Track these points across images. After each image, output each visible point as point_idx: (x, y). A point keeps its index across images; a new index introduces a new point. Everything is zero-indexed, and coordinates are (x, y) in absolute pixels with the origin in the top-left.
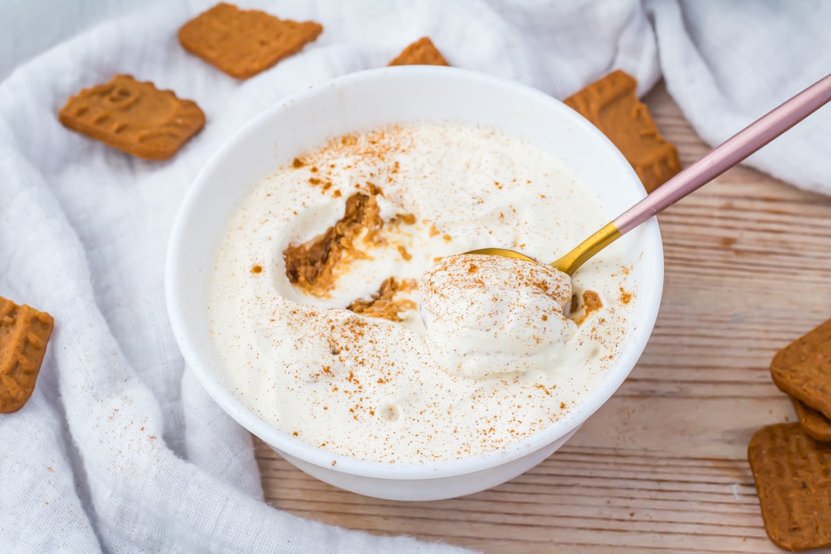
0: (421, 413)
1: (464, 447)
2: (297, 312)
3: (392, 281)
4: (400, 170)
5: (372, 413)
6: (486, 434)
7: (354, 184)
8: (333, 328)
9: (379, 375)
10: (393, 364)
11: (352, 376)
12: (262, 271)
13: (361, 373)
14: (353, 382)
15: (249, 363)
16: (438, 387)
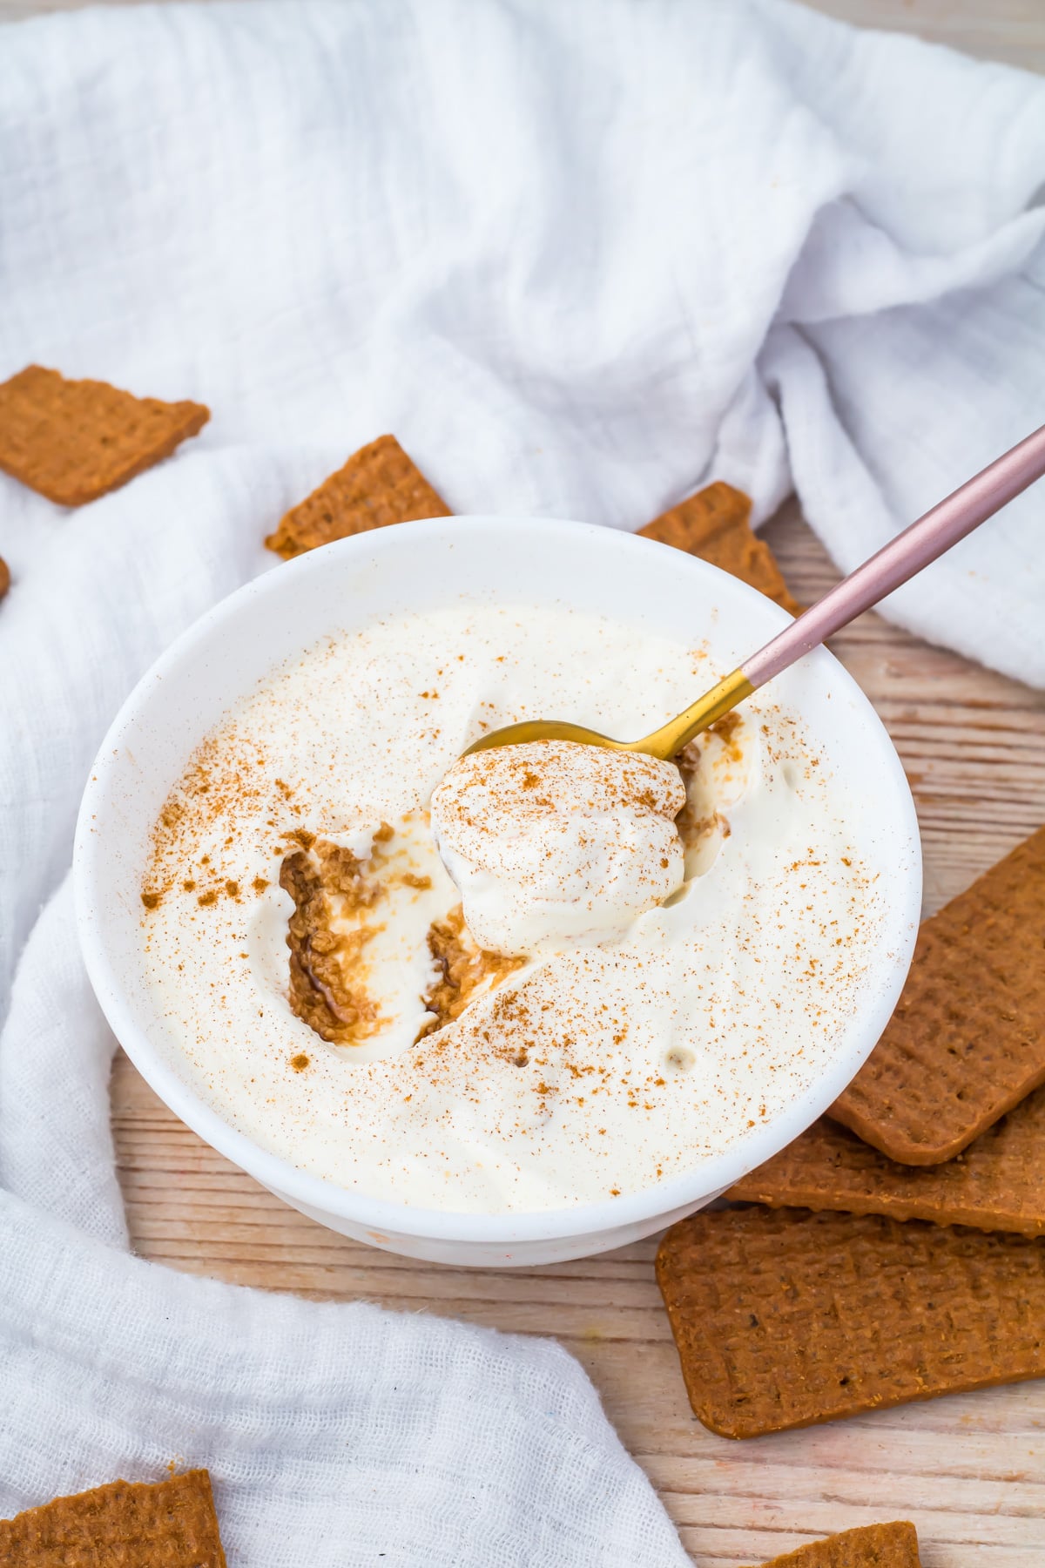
0: (712, 1026)
1: (813, 1012)
2: (421, 1060)
3: (435, 928)
4: (291, 789)
5: (660, 1082)
6: (813, 975)
7: (271, 854)
8: (486, 1036)
9: (608, 1036)
10: (605, 1008)
11: (574, 1069)
12: (310, 1058)
13: (582, 1053)
14: (585, 1074)
15: (447, 1174)
16: (690, 977)
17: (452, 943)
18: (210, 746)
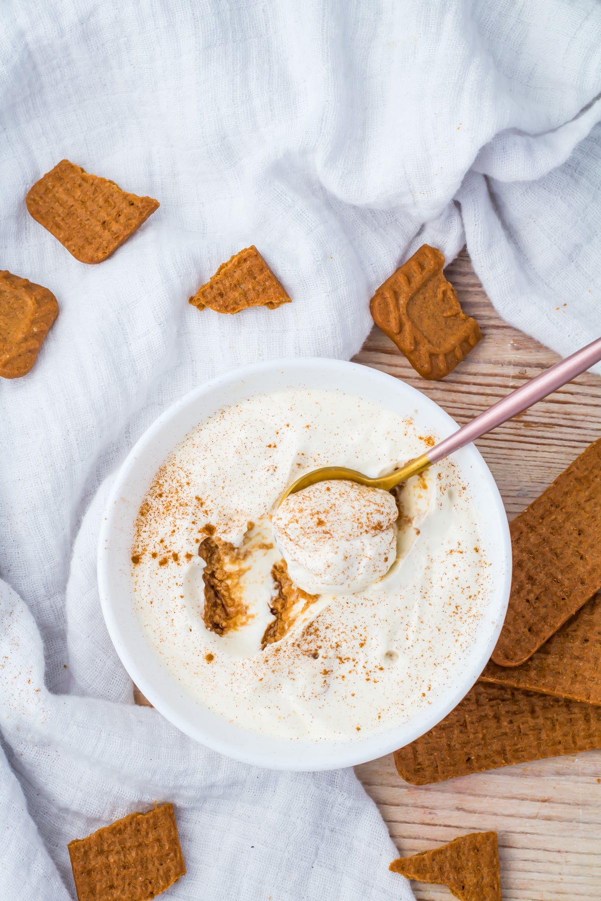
0: (407, 639)
1: (456, 634)
2: (267, 659)
3: (275, 567)
4: (203, 500)
5: (381, 669)
6: (457, 613)
7: (194, 542)
8: (298, 646)
9: (357, 643)
10: (356, 627)
11: (340, 659)
12: (214, 656)
13: (344, 651)
14: (346, 661)
15: (280, 718)
16: (397, 612)
17: (283, 575)
18: (163, 470)
